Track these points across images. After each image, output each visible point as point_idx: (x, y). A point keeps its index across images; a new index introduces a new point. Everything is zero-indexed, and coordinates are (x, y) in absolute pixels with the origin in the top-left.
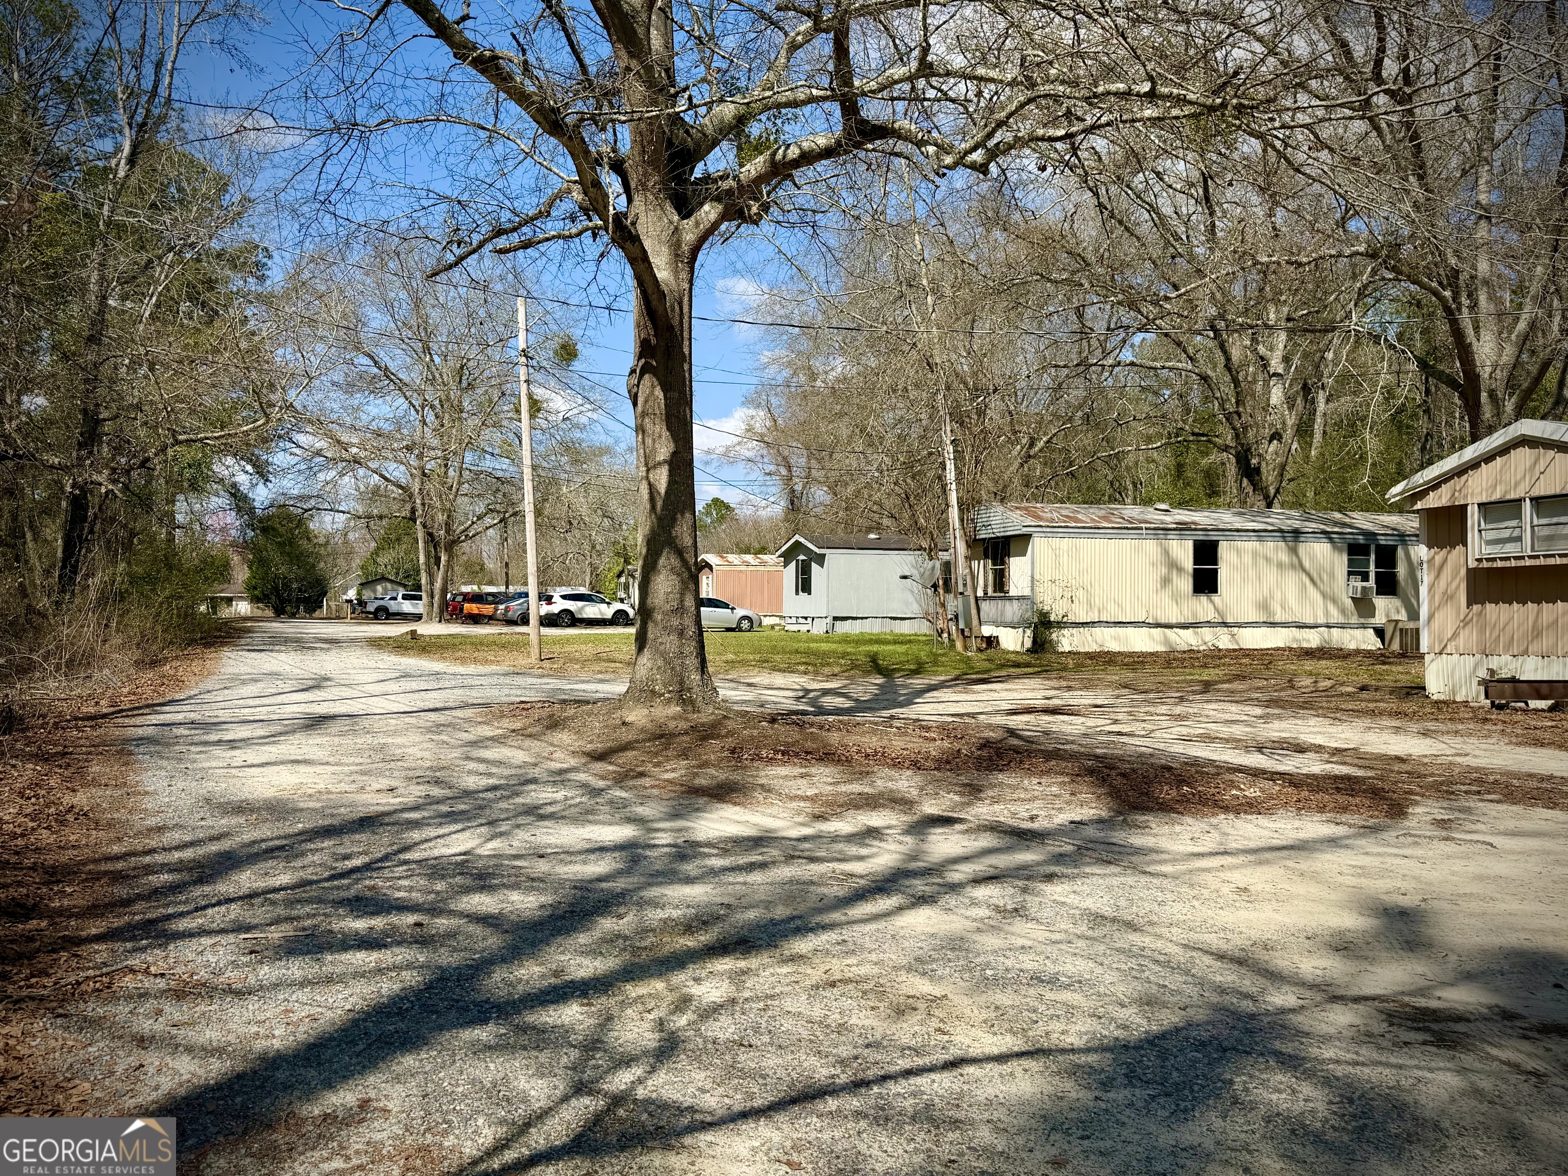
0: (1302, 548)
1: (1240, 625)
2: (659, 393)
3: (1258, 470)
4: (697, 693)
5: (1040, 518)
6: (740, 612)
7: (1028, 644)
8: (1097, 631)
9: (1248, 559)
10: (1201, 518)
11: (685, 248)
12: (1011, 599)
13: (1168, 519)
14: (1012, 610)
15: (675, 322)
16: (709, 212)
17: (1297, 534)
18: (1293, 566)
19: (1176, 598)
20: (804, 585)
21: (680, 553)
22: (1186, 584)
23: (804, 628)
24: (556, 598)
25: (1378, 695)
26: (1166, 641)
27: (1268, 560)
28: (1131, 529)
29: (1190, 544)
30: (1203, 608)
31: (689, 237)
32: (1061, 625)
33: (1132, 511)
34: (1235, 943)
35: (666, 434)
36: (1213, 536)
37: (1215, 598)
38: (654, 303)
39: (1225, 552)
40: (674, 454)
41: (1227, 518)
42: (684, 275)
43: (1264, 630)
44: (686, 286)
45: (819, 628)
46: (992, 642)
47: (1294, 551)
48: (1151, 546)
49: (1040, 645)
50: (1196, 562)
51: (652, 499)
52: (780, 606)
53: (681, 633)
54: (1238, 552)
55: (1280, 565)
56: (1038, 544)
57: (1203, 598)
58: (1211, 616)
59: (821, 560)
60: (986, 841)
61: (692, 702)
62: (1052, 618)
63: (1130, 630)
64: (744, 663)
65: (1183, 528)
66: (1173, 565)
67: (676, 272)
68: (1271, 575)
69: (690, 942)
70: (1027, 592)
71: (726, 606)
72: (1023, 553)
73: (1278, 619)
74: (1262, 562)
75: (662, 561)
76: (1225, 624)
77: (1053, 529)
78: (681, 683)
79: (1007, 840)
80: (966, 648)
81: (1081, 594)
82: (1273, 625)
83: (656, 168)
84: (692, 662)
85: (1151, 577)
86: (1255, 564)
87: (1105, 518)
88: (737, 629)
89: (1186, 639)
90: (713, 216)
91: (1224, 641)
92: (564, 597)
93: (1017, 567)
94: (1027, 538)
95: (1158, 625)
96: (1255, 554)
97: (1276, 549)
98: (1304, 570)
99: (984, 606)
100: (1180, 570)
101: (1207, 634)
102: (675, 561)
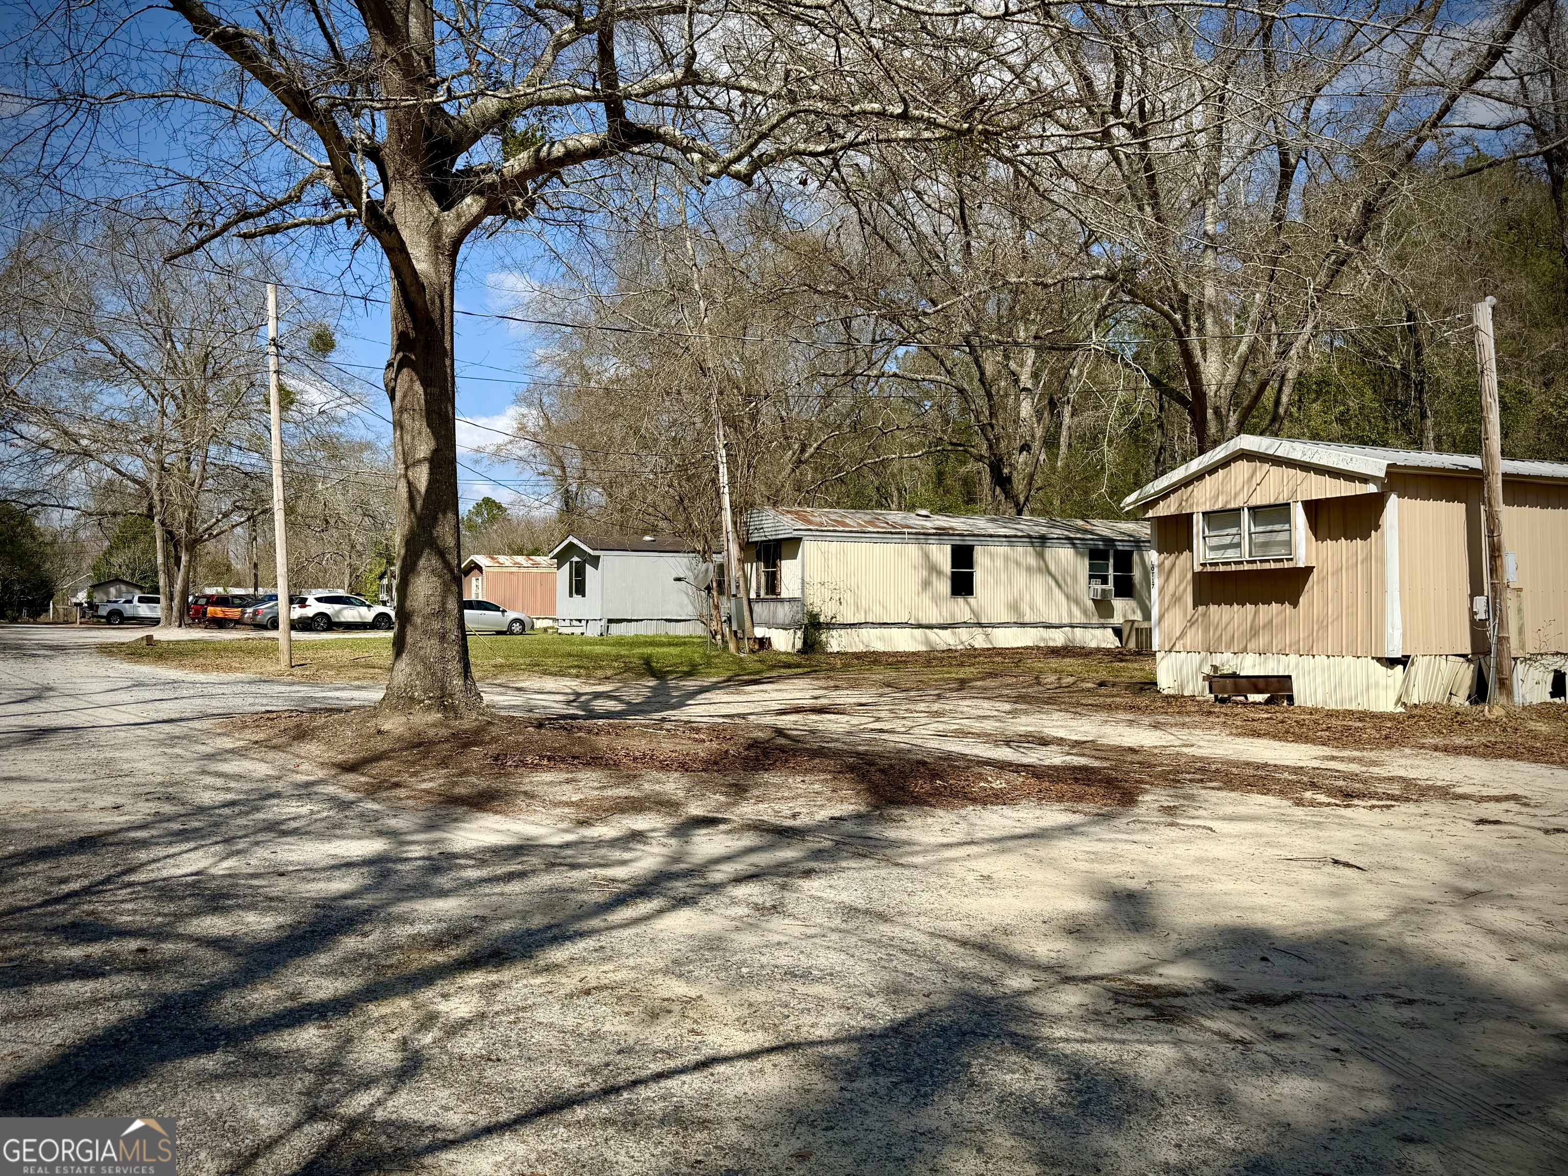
0: (1049, 553)
1: (993, 626)
2: (418, 387)
3: (1009, 479)
4: (459, 699)
5: (810, 522)
6: (511, 615)
7: (799, 645)
8: (863, 631)
9: (999, 563)
10: (958, 523)
11: (446, 240)
12: (782, 601)
13: (928, 524)
14: (783, 612)
15: (436, 315)
16: (471, 205)
17: (1043, 539)
18: (1040, 570)
19: (936, 599)
20: (578, 587)
21: (441, 554)
22: (944, 586)
23: (578, 631)
24: (311, 600)
25: (1115, 691)
26: (927, 641)
27: (1018, 564)
28: (894, 533)
29: (948, 549)
30: (961, 609)
31: (450, 229)
32: (830, 626)
33: (896, 516)
34: (975, 930)
35: (426, 430)
36: (969, 541)
37: (971, 600)
38: (413, 295)
39: (981, 556)
40: (435, 452)
41: (981, 524)
42: (445, 268)
43: (1015, 630)
44: (447, 279)
45: (593, 631)
46: (764, 643)
47: (1041, 556)
48: (912, 551)
49: (811, 646)
50: (954, 566)
51: (411, 498)
52: (553, 609)
53: (443, 638)
54: (991, 556)
55: (1029, 569)
56: (808, 548)
57: (960, 600)
58: (967, 617)
59: (595, 562)
60: (748, 840)
61: (454, 708)
62: (822, 619)
63: (894, 631)
64: (513, 667)
65: (942, 533)
66: (933, 569)
67: (436, 264)
68: (1021, 579)
69: (439, 957)
70: (798, 594)
71: (497, 609)
72: (794, 557)
73: (1027, 619)
74: (1012, 566)
75: (422, 563)
76: (980, 625)
77: (822, 533)
78: (443, 688)
79: (768, 838)
80: (739, 649)
81: (848, 596)
82: (1023, 625)
83: (415, 158)
84: (455, 666)
85: (913, 579)
86: (1006, 567)
87: (870, 523)
88: (509, 632)
89: (945, 639)
90: (475, 209)
91: (979, 641)
92: (319, 600)
93: (789, 570)
94: (797, 541)
95: (920, 626)
96: (1006, 558)
97: (1025, 554)
98: (1050, 574)
99: (757, 608)
100: (939, 573)
101: (963, 633)
102: (435, 562)
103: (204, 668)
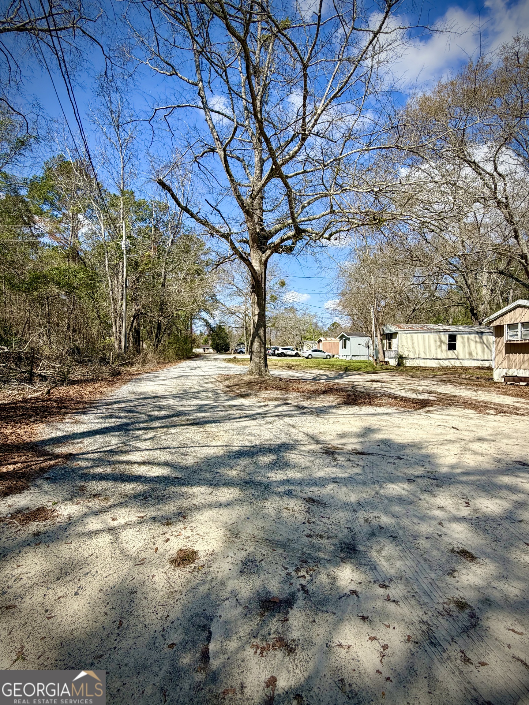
0: (484, 337)
1: (463, 360)
2: (256, 297)
3: (476, 314)
5: (401, 328)
6: (327, 354)
7: (396, 363)
8: (418, 360)
9: (466, 340)
10: (452, 328)
11: (263, 261)
12: (392, 351)
13: (441, 328)
14: (393, 354)
15: (260, 279)
16: (268, 252)
17: (482, 333)
18: (481, 342)
19: (443, 351)
20: (345, 346)
22: (446, 347)
23: (344, 358)
24: (280, 349)
25: (481, 380)
26: (439, 364)
27: (472, 340)
28: (429, 331)
29: (447, 336)
30: (451, 354)
31: (264, 258)
32: (406, 358)
33: (431, 326)
35: (257, 307)
36: (455, 333)
37: (455, 351)
38: (254, 275)
39: (458, 338)
40: (259, 313)
41: (461, 328)
42: (263, 268)
43: (471, 361)
44: (263, 270)
45: (348, 359)
46: (387, 363)
47: (481, 338)
48: (435, 336)
49: (400, 364)
50: (449, 341)
51: (254, 324)
52: (338, 352)
54: (463, 338)
55: (476, 342)
56: (399, 335)
57: (451, 351)
58: (454, 356)
59: (349, 339)
62: (404, 356)
63: (428, 360)
65: (445, 331)
66: (442, 342)
67: (261, 267)
68: (473, 345)
70: (396, 349)
71: (323, 352)
72: (396, 338)
73: (475, 358)
74: (470, 341)
76: (458, 359)
77: (404, 331)
80: (376, 364)
81: (413, 350)
82: (474, 359)
83: (255, 243)
85: (435, 345)
86: (468, 341)
87: (421, 328)
88: (326, 358)
89: (445, 363)
90: (269, 253)
91: (457, 364)
92: (282, 349)
93: (394, 341)
94: (396, 333)
95: (437, 359)
96: (468, 339)
97: (476, 338)
98: (484, 343)
99: (386, 353)
100: (444, 343)
101: (452, 362)
103: (240, 364)
